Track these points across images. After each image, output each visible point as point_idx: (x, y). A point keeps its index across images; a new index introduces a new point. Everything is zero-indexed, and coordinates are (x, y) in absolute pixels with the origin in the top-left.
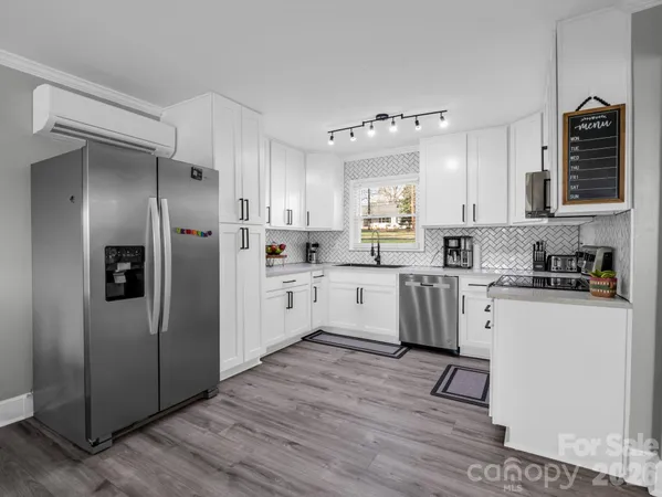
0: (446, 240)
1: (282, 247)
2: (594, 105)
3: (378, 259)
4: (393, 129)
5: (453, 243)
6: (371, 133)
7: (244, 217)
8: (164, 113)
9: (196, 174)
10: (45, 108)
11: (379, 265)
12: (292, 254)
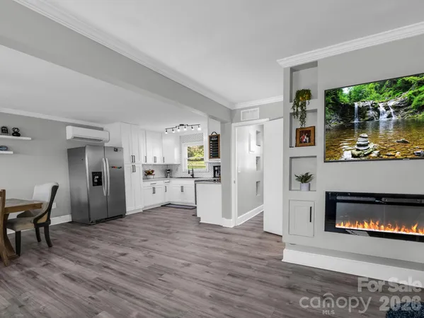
0: (214, 167)
1: (153, 171)
2: (214, 134)
3: (193, 175)
4: (185, 129)
5: (216, 168)
6: (179, 130)
7: (133, 161)
8: (105, 127)
9: (116, 150)
10: (70, 132)
11: (193, 177)
12: (157, 173)
